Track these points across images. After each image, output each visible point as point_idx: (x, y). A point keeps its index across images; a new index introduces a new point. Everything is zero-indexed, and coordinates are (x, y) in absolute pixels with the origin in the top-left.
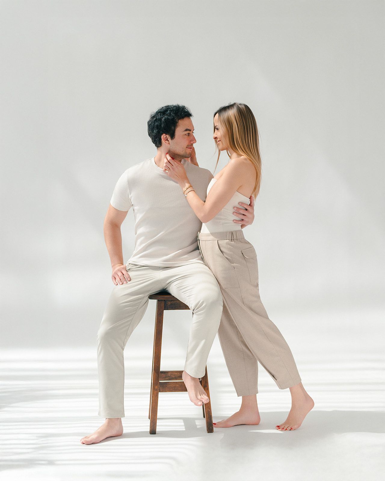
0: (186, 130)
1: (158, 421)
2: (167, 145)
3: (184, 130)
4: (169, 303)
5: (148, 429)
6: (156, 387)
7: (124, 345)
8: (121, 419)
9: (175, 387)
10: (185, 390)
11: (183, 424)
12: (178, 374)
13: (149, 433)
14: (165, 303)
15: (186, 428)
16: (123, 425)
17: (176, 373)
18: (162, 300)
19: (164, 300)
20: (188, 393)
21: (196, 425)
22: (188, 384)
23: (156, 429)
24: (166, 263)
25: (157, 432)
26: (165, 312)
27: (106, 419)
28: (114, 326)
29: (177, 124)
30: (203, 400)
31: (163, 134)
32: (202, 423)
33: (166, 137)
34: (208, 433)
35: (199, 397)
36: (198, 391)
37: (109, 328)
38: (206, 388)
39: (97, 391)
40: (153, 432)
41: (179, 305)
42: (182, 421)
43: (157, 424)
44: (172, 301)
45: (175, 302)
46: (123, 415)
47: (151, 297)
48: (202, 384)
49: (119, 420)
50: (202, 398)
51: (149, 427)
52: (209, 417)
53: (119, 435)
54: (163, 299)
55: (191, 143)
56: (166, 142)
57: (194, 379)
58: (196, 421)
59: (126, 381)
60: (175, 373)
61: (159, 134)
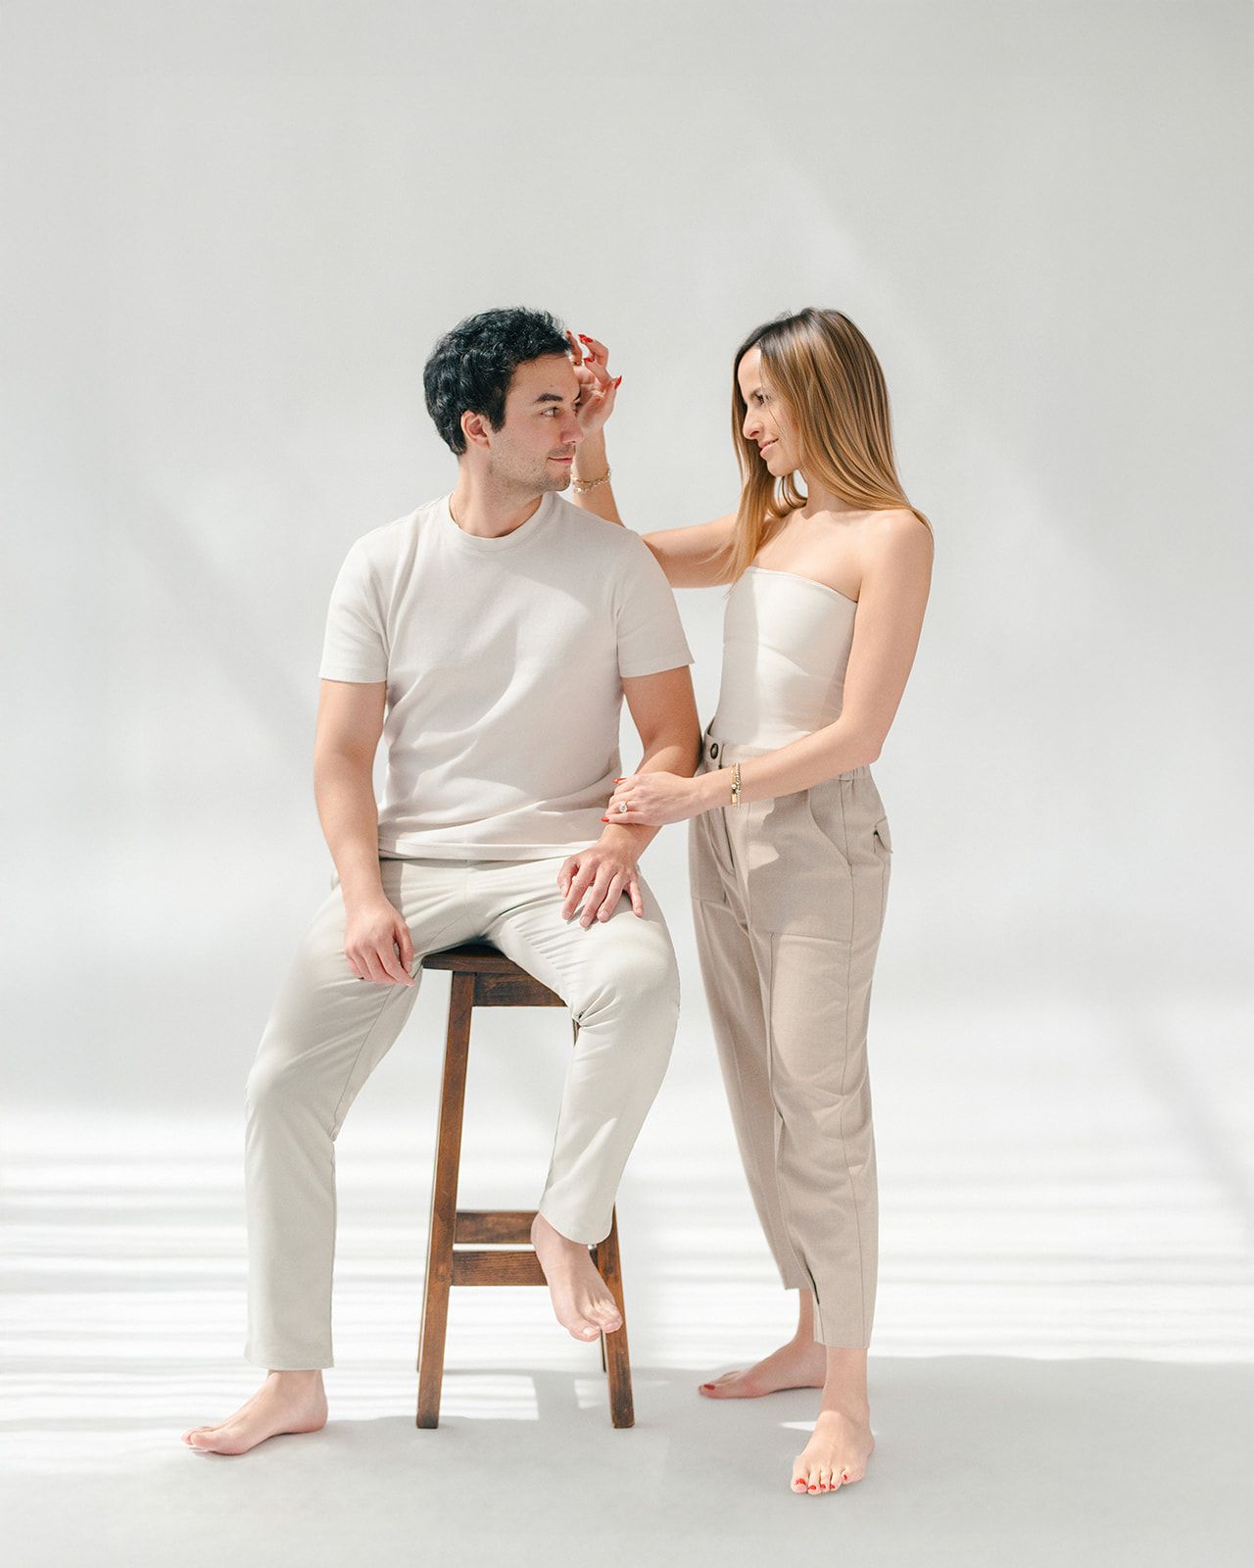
0: (544, 398)
1: (446, 1380)
2: (484, 449)
3: (537, 398)
4: (491, 983)
5: (411, 1409)
6: (442, 1269)
7: (338, 1122)
8: (320, 1373)
9: (505, 1269)
10: (541, 1280)
11: (532, 1392)
12: (521, 1221)
13: (414, 1421)
14: (477, 983)
15: (541, 1408)
16: (328, 1392)
17: (513, 1221)
18: (467, 974)
19: (476, 974)
20: (551, 1290)
21: (575, 1400)
22: (552, 1261)
23: (438, 1412)
24: (482, 849)
25: (440, 1421)
26: (477, 1012)
27: (271, 1372)
28: (305, 1056)
29: (512, 378)
30: (602, 1322)
31: (466, 410)
32: (595, 1393)
33: (478, 422)
34: (616, 1427)
35: (588, 1309)
36: (585, 1290)
37: (288, 1063)
38: (612, 1276)
39: (243, 1267)
40: (428, 1420)
41: (524, 990)
42: (529, 1380)
43: (444, 1391)
44: (502, 975)
45: (511, 979)
46: (329, 1362)
47: (432, 961)
48: (600, 1263)
49: (315, 1378)
50: (598, 1315)
51: (415, 1402)
52: (618, 1375)
53: (313, 1428)
54: (473, 970)
55: (565, 442)
56: (475, 440)
57: (570, 1246)
58: (577, 1383)
59: (342, 1234)
60: (509, 1219)
61: (452, 411)
